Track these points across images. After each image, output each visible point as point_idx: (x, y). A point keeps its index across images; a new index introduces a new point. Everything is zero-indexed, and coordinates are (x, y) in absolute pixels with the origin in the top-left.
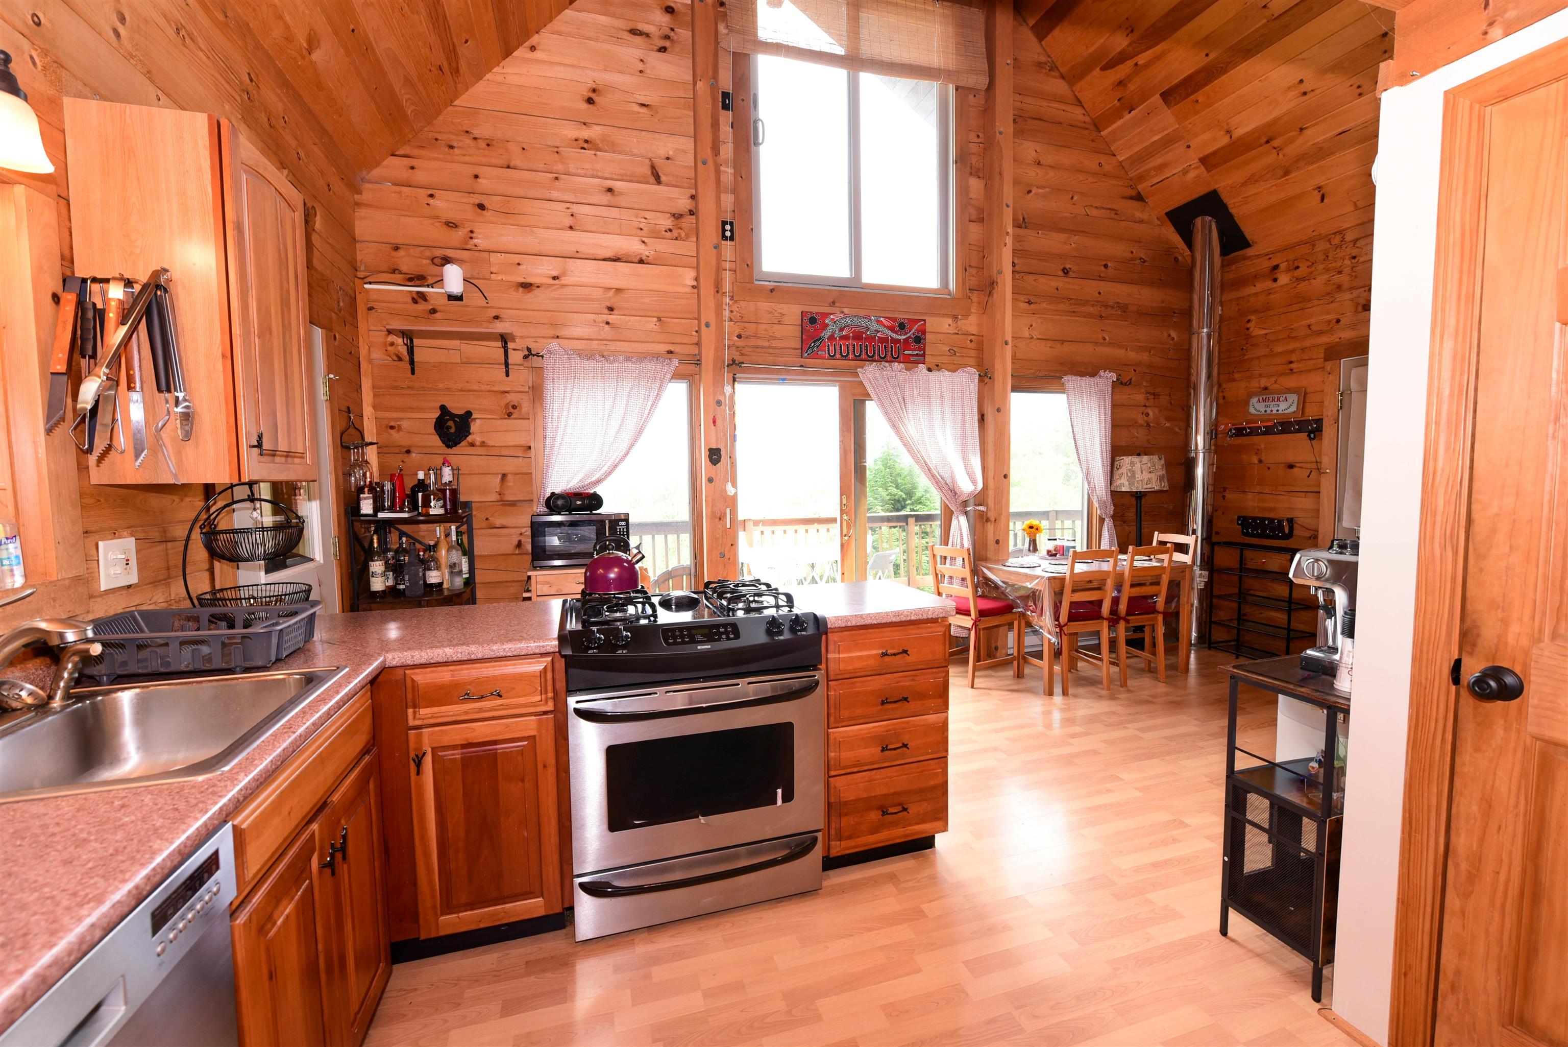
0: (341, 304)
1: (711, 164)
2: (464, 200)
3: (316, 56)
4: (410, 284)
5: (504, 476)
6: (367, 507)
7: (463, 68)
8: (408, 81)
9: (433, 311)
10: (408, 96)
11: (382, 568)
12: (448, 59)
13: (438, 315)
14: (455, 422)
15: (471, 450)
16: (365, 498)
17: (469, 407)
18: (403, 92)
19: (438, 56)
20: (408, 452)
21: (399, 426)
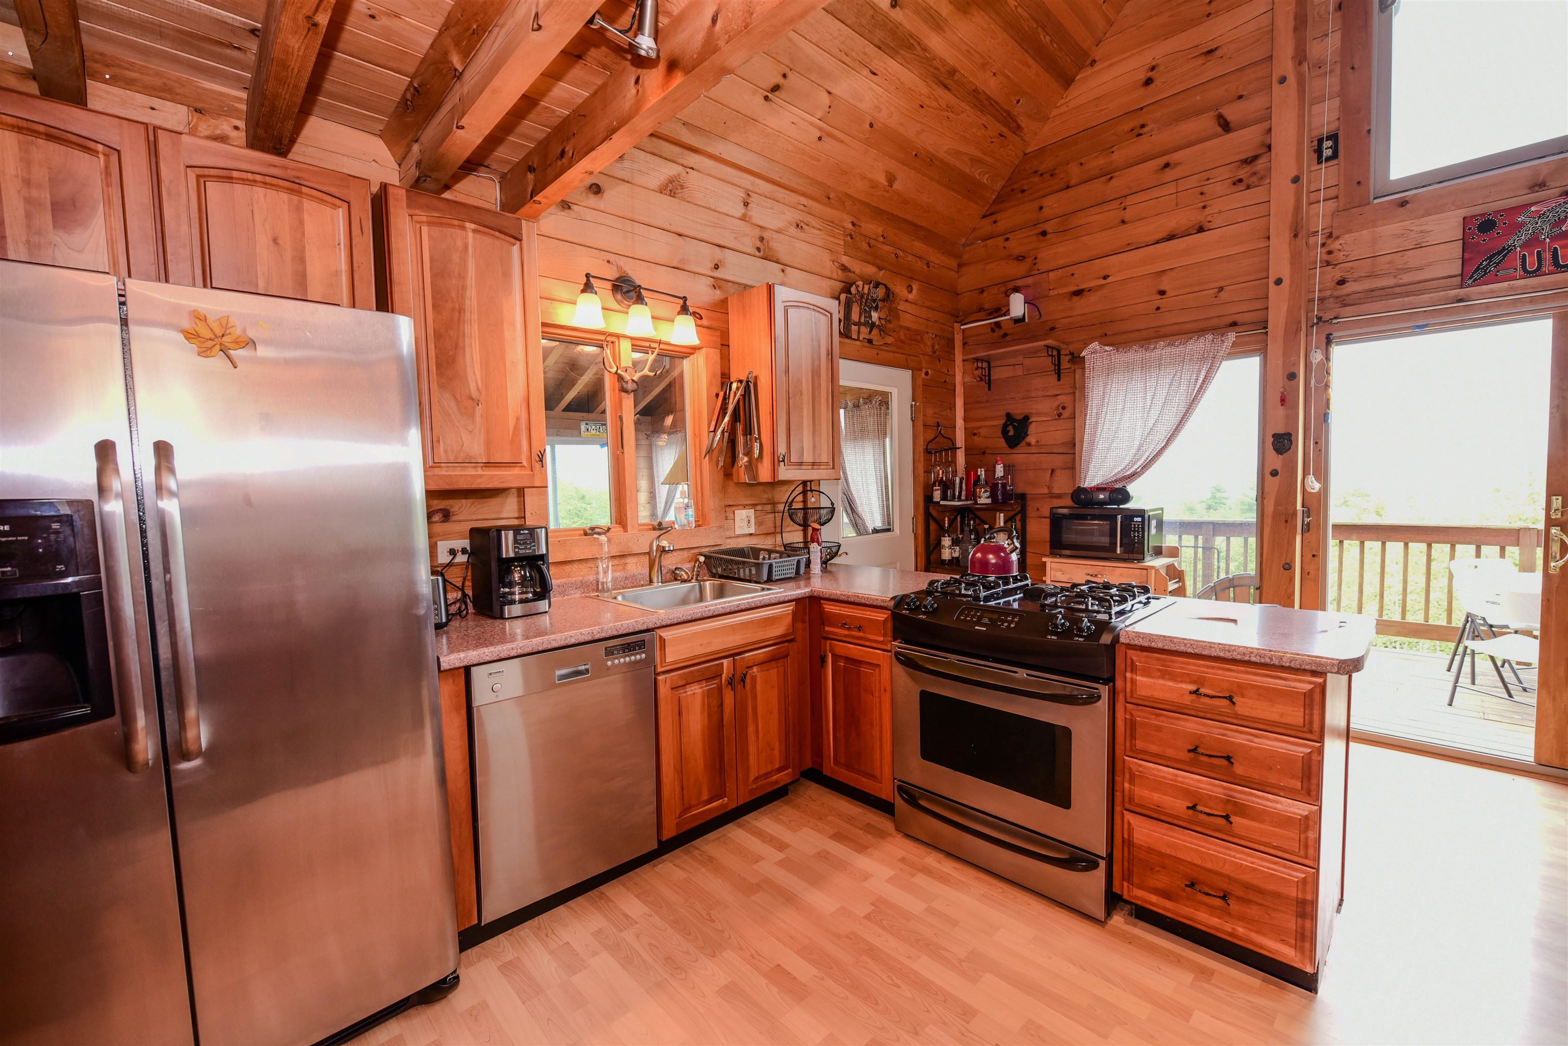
0: (937, 347)
1: (1292, 80)
2: (1032, 233)
3: (896, 186)
4: (992, 317)
5: (1053, 471)
6: (937, 496)
7: (1023, 122)
8: (974, 161)
9: (1005, 335)
10: (978, 171)
11: (950, 543)
12: (1004, 125)
13: (1008, 338)
14: (1014, 426)
15: (1028, 450)
16: (936, 490)
17: (1027, 411)
18: (973, 170)
19: (996, 127)
20: (984, 453)
21: (979, 433)
